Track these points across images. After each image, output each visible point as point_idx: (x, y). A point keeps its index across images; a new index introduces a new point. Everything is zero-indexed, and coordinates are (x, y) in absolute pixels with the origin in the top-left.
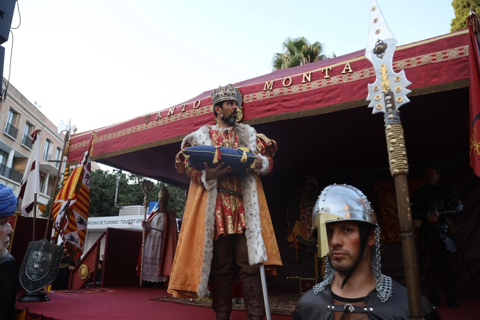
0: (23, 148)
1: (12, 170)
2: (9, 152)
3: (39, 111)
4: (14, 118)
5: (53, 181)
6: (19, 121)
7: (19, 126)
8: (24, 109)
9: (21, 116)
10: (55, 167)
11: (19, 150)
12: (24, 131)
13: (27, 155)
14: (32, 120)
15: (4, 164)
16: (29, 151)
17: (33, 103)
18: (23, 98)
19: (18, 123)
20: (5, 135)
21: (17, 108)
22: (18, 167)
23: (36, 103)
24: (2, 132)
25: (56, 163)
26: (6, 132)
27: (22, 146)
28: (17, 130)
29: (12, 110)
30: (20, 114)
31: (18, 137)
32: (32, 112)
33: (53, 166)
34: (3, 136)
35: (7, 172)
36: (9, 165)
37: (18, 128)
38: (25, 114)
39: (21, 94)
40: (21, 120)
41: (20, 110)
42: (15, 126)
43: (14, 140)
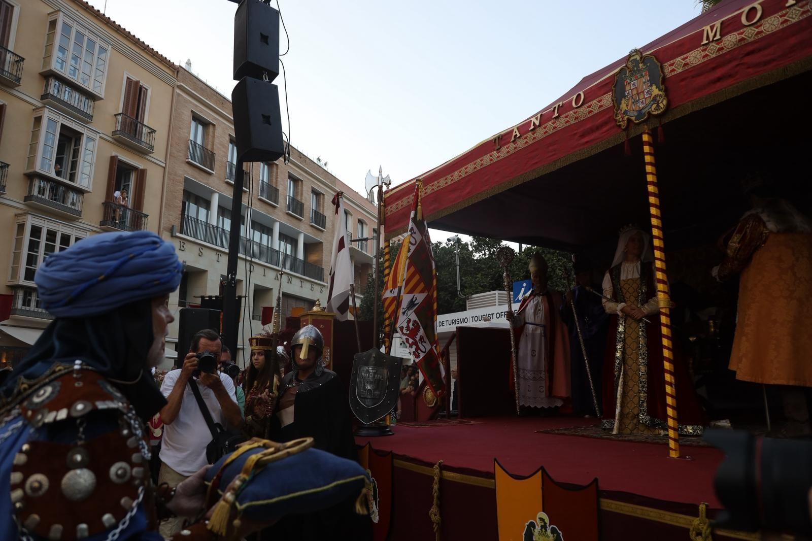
0: (313, 229)
1: (305, 262)
2: (298, 237)
3: (325, 171)
4: (295, 187)
5: (360, 271)
6: (302, 191)
7: (303, 198)
8: (306, 172)
9: (304, 182)
10: (360, 250)
11: (309, 233)
12: (310, 203)
13: (321, 239)
14: (319, 186)
15: (293, 255)
16: (322, 231)
17: (315, 161)
18: (302, 156)
19: (302, 194)
20: (288, 214)
21: (297, 173)
22: (313, 258)
23: (319, 159)
24: (284, 210)
25: (360, 243)
26: (289, 210)
27: (312, 226)
28: (302, 205)
29: (291, 177)
30: (302, 181)
31: (304, 214)
32: (317, 174)
33: (357, 248)
34: (286, 217)
35: (300, 265)
36: (301, 256)
37: (303, 201)
38: (309, 179)
39: (298, 151)
40: (305, 188)
41: (301, 174)
42: (299, 199)
43: (300, 220)
